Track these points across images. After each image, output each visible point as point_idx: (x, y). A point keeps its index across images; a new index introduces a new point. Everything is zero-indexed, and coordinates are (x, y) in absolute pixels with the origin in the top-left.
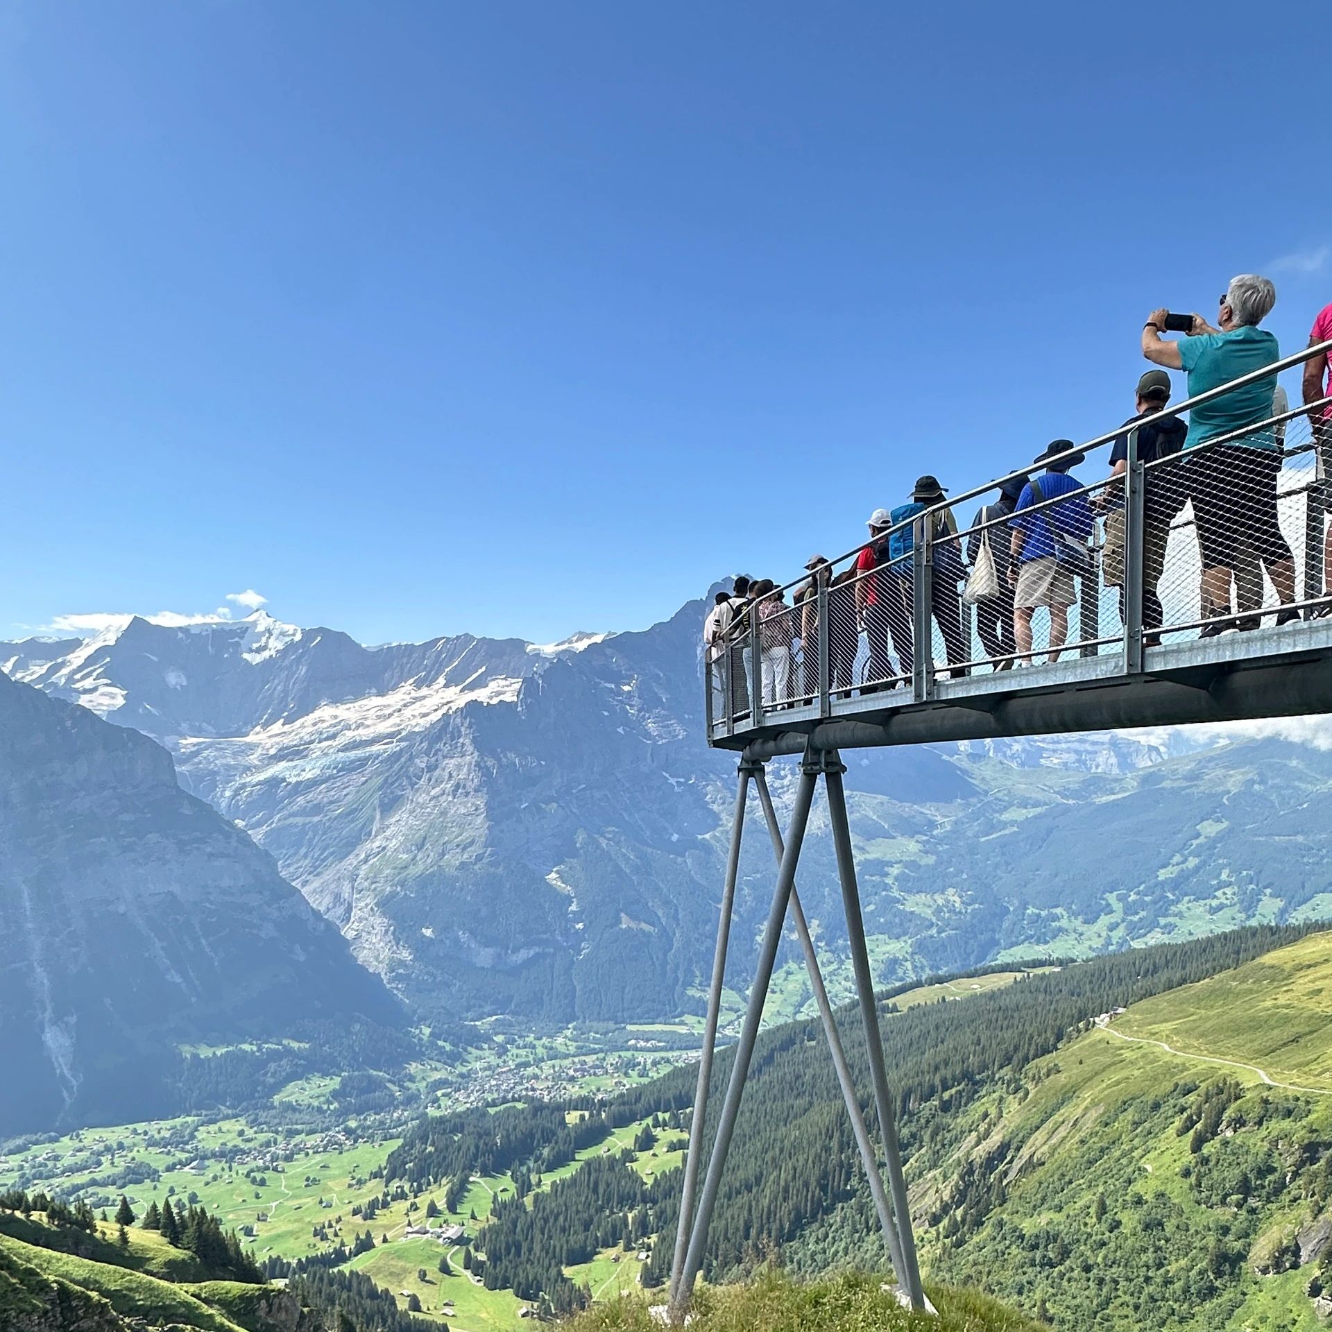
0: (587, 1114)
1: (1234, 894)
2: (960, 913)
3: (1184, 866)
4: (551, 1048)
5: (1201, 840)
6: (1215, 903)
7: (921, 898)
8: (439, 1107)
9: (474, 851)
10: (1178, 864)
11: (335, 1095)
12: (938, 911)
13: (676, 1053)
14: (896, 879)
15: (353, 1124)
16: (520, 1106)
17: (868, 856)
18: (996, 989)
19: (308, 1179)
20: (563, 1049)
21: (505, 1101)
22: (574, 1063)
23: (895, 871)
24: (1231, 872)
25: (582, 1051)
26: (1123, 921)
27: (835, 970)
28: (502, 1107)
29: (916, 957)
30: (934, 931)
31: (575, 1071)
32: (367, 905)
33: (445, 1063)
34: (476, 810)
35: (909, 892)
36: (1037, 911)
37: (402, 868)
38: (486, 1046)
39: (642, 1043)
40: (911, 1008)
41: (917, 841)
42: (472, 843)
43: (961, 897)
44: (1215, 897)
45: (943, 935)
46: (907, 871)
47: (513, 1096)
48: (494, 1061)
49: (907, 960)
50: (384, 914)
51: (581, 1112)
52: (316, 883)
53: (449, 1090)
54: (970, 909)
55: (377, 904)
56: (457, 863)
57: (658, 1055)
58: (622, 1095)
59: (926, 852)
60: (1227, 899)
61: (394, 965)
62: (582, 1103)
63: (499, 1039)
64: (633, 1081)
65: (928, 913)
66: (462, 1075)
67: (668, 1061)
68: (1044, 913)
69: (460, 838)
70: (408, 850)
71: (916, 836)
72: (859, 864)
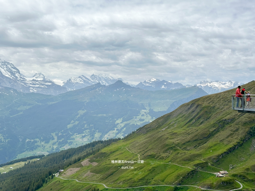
1: (88, 132)
3: (74, 124)
5: (79, 116)
6: (83, 135)
10: (73, 123)
18: (19, 168)
24: (87, 125)
26: (57, 141)
36: (30, 140)
44: (83, 133)
60: (86, 133)
68: (32, 140)
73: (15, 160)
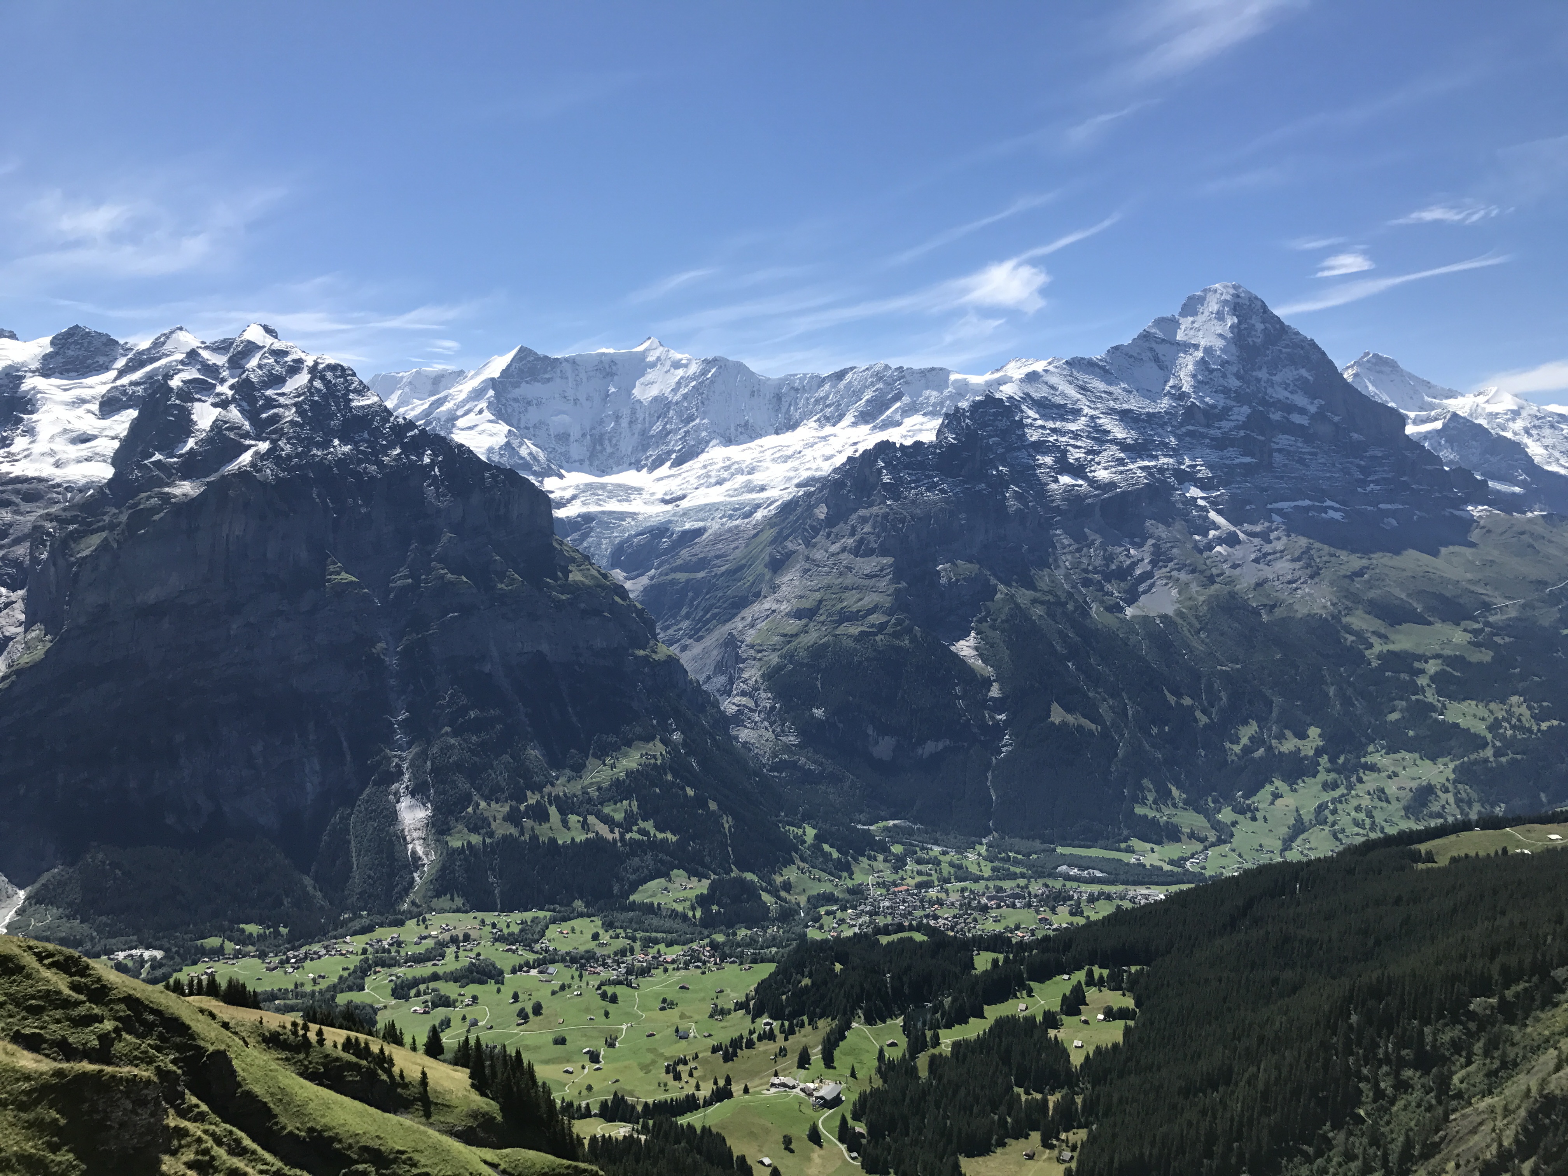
0: (1001, 957)
2: (1530, 730)
4: (960, 867)
7: (1469, 706)
8: (821, 928)
9: (876, 618)
11: (702, 901)
12: (1494, 727)
13: (1120, 888)
14: (1433, 679)
15: (720, 938)
16: (919, 937)
17: (1391, 647)
19: (664, 1001)
20: (974, 869)
21: (900, 928)
22: (987, 888)
23: (1432, 667)
25: (1000, 874)
27: (1343, 795)
28: (895, 937)
29: (1460, 786)
30: (1489, 752)
31: (990, 898)
32: (750, 678)
33: (831, 874)
34: (881, 570)
35: (1452, 697)
37: (792, 636)
38: (880, 857)
39: (1074, 871)
40: (1454, 860)
41: (1465, 630)
42: (874, 610)
43: (1529, 708)
45: (1503, 760)
46: (1449, 669)
47: (911, 925)
48: (889, 876)
49: (1447, 791)
50: (769, 689)
51: (995, 955)
52: (697, 649)
53: (835, 908)
54: (1544, 726)
55: (761, 677)
56: (856, 633)
57: (1096, 888)
58: (1046, 938)
59: (1477, 645)
61: (778, 749)
62: (996, 942)
63: (897, 849)
64: (1062, 919)
65: (1480, 728)
66: (851, 891)
67: (1109, 897)
69: (860, 604)
70: (799, 614)
71: (1464, 624)
72: (1379, 657)
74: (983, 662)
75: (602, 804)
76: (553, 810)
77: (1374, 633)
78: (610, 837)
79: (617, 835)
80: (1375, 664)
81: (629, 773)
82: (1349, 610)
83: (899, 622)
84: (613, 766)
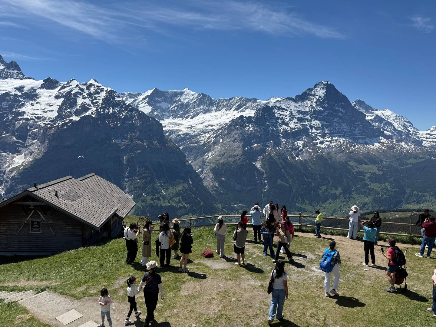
2: (390, 191)
7: (376, 184)
9: (238, 157)
12: (382, 190)
14: (368, 178)
17: (359, 170)
18: (404, 217)
23: (368, 175)
29: (373, 203)
30: (380, 195)
32: (207, 170)
34: (240, 146)
35: (372, 182)
36: (418, 193)
37: (218, 161)
38: (236, 213)
41: (376, 167)
42: (237, 155)
43: (390, 185)
45: (383, 197)
46: (372, 176)
49: (370, 204)
50: (212, 173)
52: (195, 163)
54: (393, 190)
55: (210, 170)
56: (233, 160)
59: (379, 170)
61: (214, 187)
65: (379, 190)
68: (420, 194)
69: (234, 154)
70: (220, 156)
71: (376, 165)
72: (356, 172)
73: (401, 209)
74: (262, 169)
75: (173, 197)
76: (161, 199)
77: (355, 166)
78: (175, 205)
79: (176, 205)
80: (355, 173)
81: (179, 191)
82: (350, 161)
83: (243, 158)
84: (175, 189)
